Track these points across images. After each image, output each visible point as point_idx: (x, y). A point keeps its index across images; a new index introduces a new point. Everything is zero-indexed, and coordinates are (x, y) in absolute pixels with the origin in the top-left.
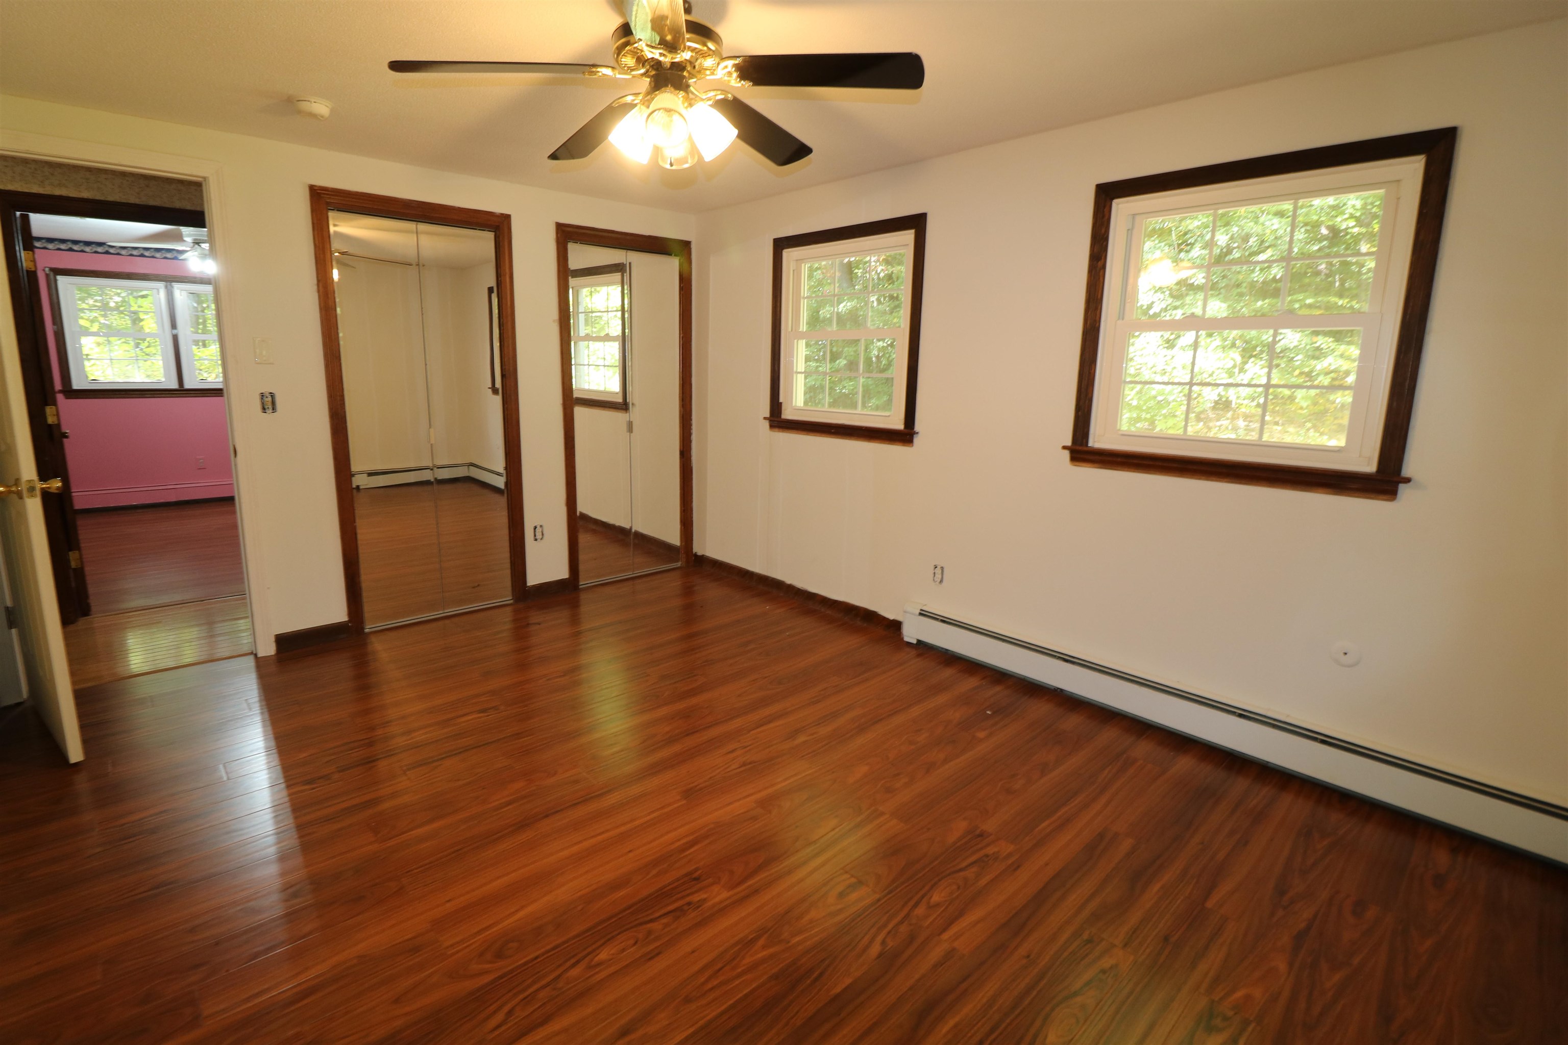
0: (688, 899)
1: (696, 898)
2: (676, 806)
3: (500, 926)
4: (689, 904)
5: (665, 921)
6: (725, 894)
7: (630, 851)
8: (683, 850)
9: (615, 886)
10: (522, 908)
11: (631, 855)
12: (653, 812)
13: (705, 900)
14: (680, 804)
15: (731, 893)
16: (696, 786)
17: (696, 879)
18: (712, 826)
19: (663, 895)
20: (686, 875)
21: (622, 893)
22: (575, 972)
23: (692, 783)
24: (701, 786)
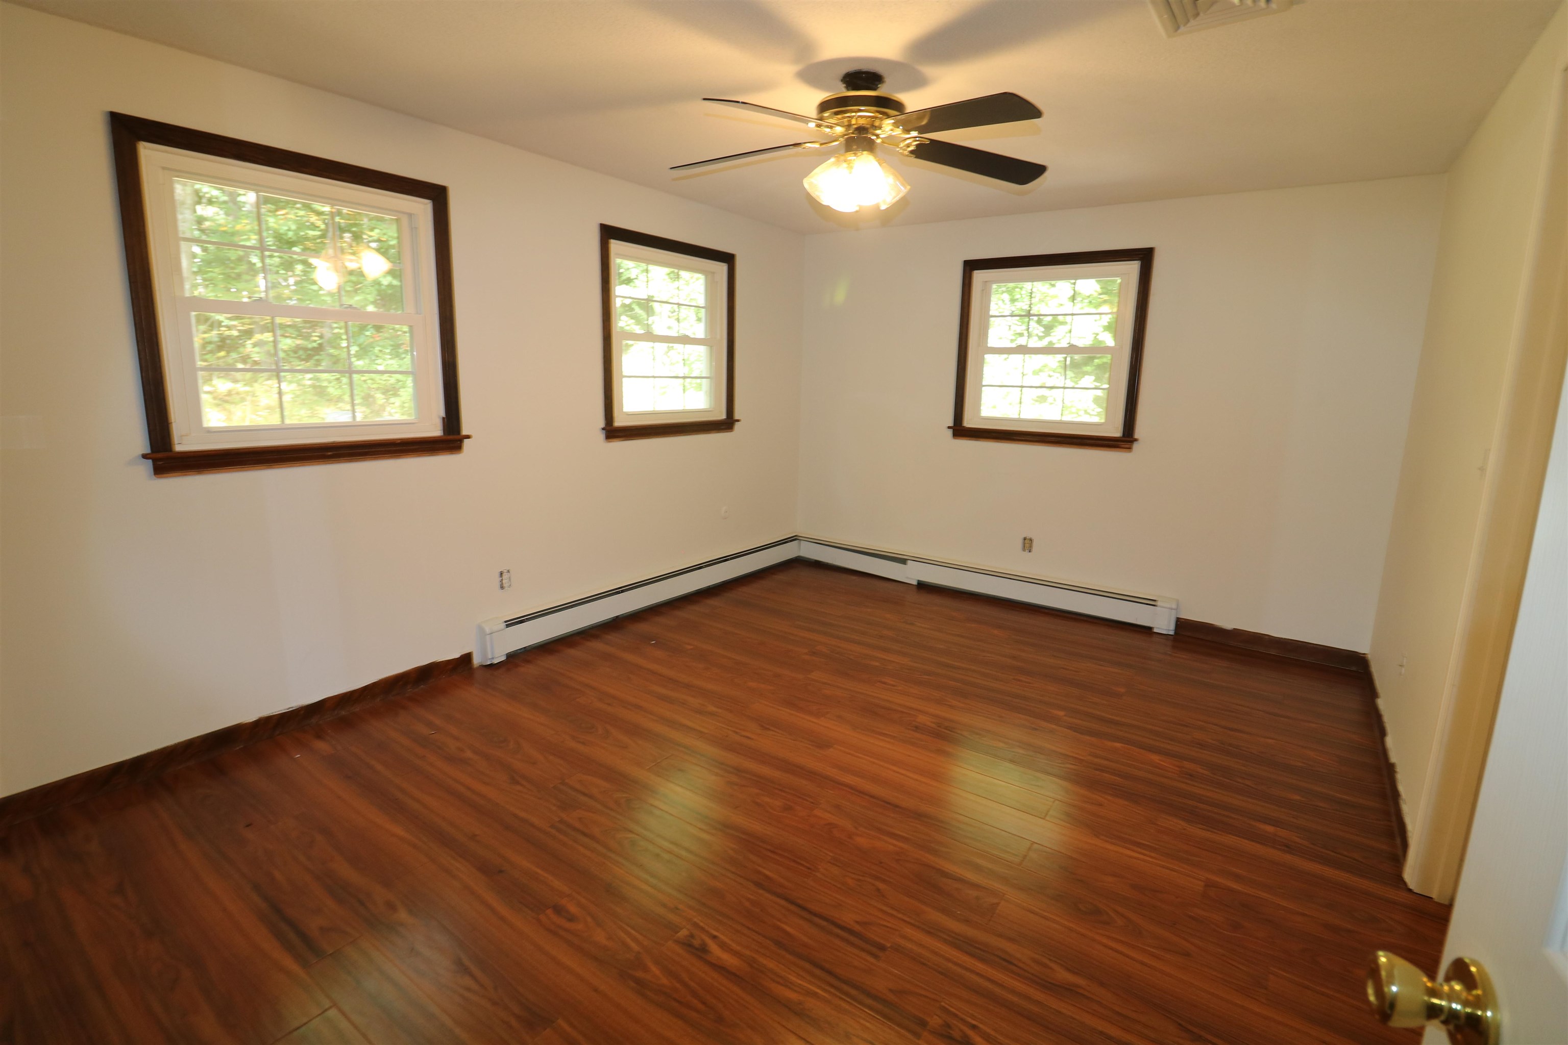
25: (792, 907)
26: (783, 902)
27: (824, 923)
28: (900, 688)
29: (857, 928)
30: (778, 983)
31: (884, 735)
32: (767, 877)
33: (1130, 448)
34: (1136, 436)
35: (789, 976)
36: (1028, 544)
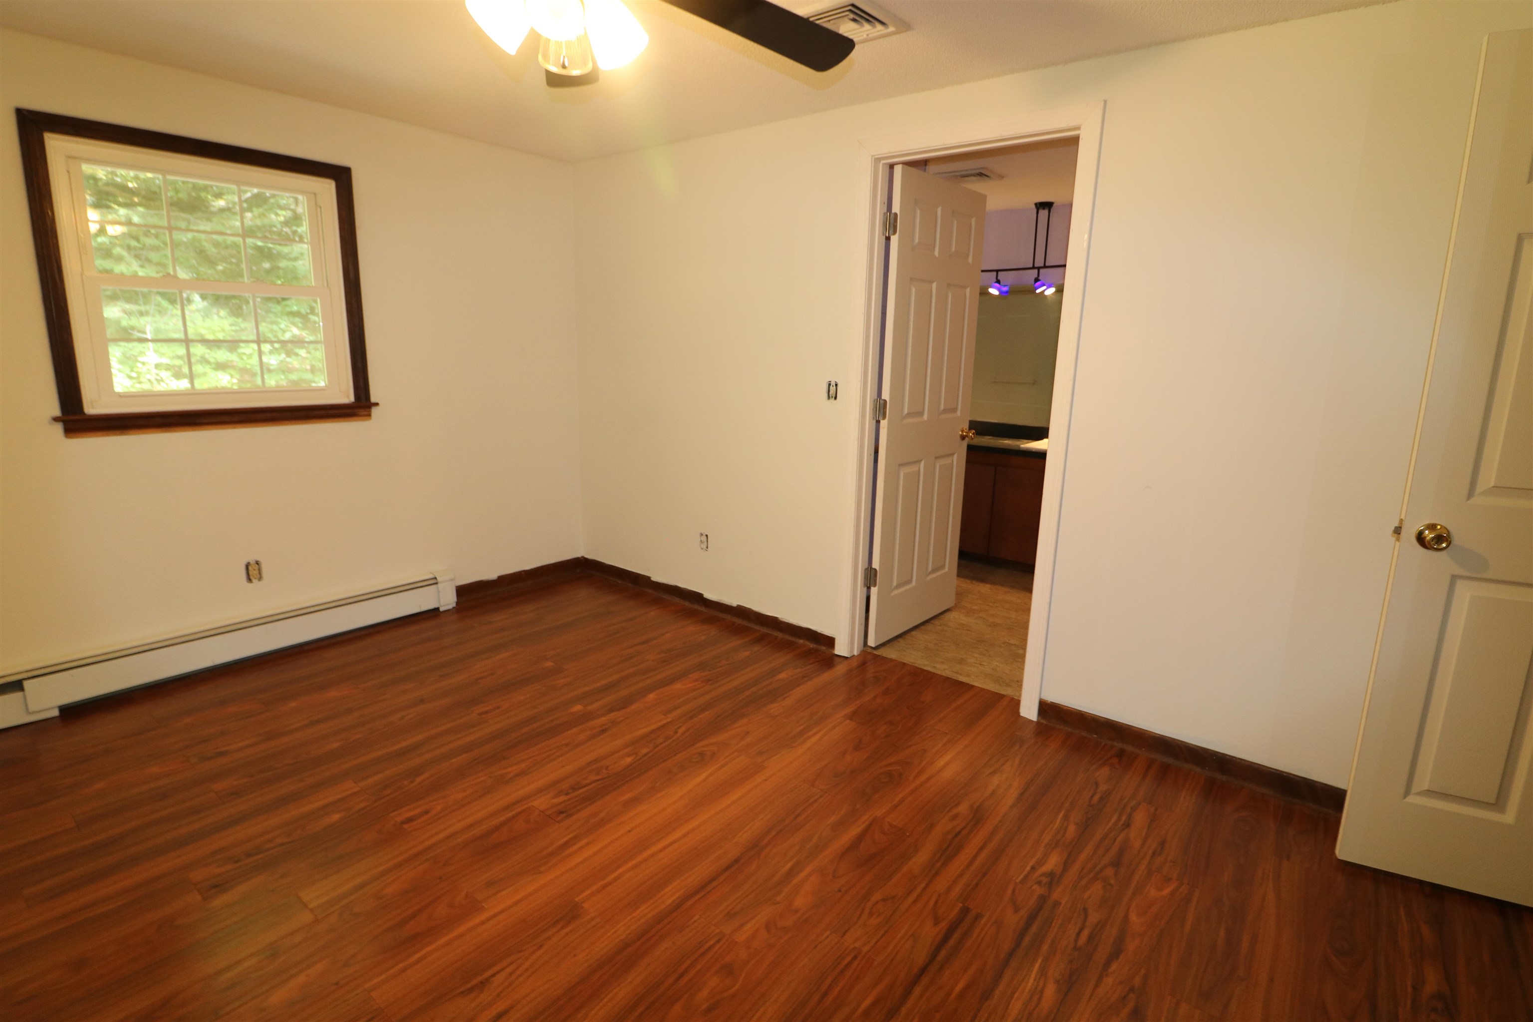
0: (568, 797)
1: (563, 798)
2: (588, 892)
3: (710, 771)
4: (567, 794)
5: (587, 782)
6: (535, 803)
7: (630, 831)
8: (575, 837)
9: (635, 801)
10: (704, 780)
11: (628, 828)
12: (615, 880)
13: (553, 798)
14: (581, 897)
15: (530, 804)
16: (562, 928)
17: (562, 813)
18: (542, 869)
19: (590, 799)
20: (571, 815)
21: (627, 796)
22: (644, 751)
23: (567, 934)
24: (555, 930)
25: (925, 980)
26: (918, 990)
27: (943, 952)
28: (439, 808)
29: (944, 925)
30: (1040, 999)
31: (566, 845)
32: (875, 1004)
33: (369, 415)
34: (373, 399)
35: (1027, 990)
36: (253, 571)
